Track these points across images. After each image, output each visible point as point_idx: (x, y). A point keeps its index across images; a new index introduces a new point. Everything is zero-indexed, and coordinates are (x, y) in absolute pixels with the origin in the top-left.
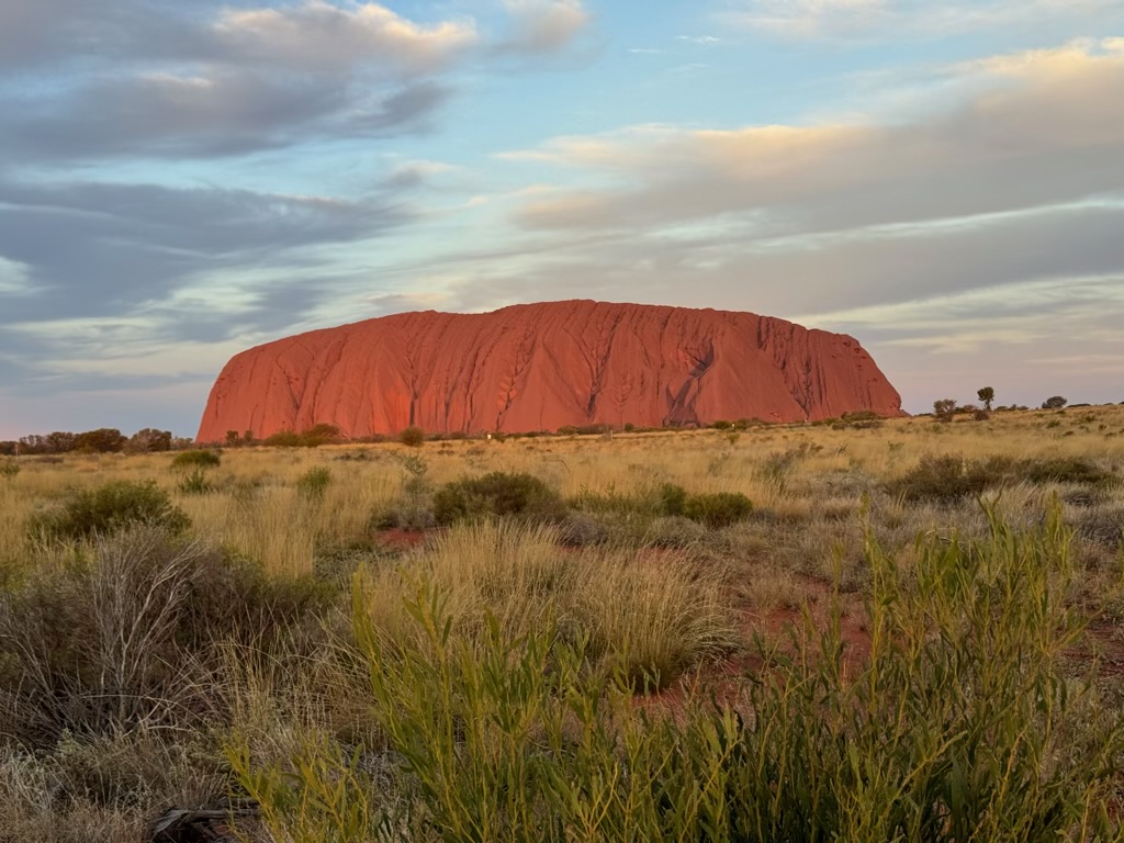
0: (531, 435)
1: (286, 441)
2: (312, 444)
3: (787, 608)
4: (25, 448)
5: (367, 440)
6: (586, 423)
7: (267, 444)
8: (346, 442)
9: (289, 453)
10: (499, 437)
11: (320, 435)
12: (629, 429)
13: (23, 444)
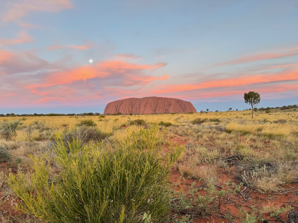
0: (147, 114)
1: (114, 115)
2: (118, 115)
3: (172, 138)
4: (80, 115)
5: (125, 115)
6: (154, 113)
7: (112, 115)
8: (123, 115)
9: (114, 116)
10: (143, 115)
11: (119, 114)
12: (160, 114)
13: (80, 114)
